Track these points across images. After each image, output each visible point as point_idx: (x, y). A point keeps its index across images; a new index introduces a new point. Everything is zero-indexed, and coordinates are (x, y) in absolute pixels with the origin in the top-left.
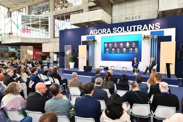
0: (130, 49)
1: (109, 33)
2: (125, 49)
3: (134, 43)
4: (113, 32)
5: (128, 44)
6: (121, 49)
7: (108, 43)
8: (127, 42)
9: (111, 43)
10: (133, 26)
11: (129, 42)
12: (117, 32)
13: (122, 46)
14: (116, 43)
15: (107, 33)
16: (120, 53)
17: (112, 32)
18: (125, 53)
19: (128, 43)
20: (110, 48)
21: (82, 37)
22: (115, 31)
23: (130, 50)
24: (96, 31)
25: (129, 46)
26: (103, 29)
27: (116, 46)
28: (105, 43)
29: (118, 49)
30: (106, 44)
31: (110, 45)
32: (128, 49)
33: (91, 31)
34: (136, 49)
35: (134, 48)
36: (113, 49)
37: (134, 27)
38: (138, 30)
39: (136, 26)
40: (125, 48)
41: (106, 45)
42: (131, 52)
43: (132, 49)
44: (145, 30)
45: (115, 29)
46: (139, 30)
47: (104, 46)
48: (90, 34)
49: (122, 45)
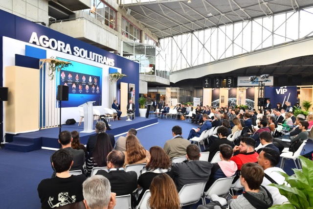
0: (92, 87)
1: (68, 53)
2: (87, 87)
5: (90, 80)
6: (84, 87)
8: (90, 75)
9: (71, 73)
12: (80, 56)
13: (84, 81)
14: (77, 75)
16: (82, 93)
17: (73, 54)
18: (88, 93)
19: (90, 77)
20: (69, 82)
22: (76, 53)
25: (91, 82)
27: (77, 79)
29: (80, 86)
30: (63, 73)
31: (70, 76)
32: (90, 87)
35: (96, 87)
36: (74, 86)
41: (63, 75)
42: (93, 92)
45: (76, 49)
47: (61, 78)
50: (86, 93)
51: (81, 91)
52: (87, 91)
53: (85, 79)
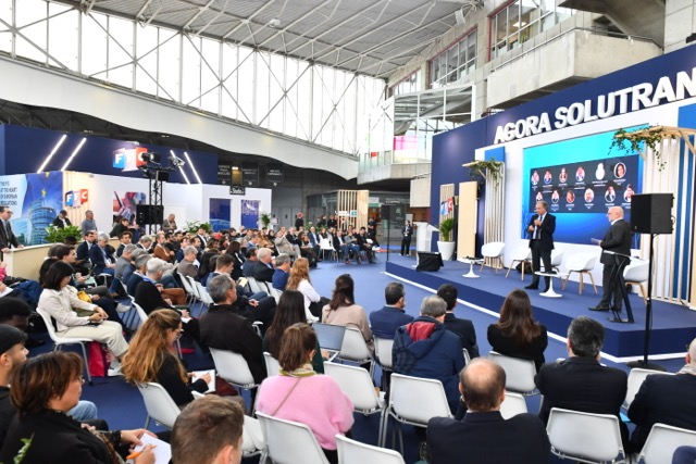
0: (607, 193)
1: (544, 130)
2: (589, 194)
3: (620, 168)
4: (557, 124)
5: (600, 173)
6: (580, 194)
7: (541, 171)
8: (599, 162)
9: (550, 169)
10: (617, 93)
11: (604, 161)
12: (568, 125)
13: (581, 179)
14: (563, 171)
15: (540, 130)
16: (574, 210)
17: (553, 128)
18: (592, 210)
19: (601, 166)
20: (546, 189)
21: (477, 151)
22: (561, 121)
23: (608, 197)
24: (510, 129)
25: (604, 179)
26: (529, 119)
27: (563, 180)
28: (532, 171)
29: (569, 195)
30: (535, 174)
31: (548, 176)
32: (599, 192)
33: (499, 128)
34: (628, 193)
35: (620, 190)
36: (556, 196)
37: (623, 93)
38: (635, 105)
39: (628, 90)
40: (591, 187)
41: (536, 179)
42: (609, 205)
43: (613, 193)
44: (664, 101)
45: (562, 114)
46: (642, 106)
47: (531, 185)
48: (496, 141)
49: (581, 174)
50: (585, 210)
51: (570, 206)
52: (589, 206)
53: (583, 174)
